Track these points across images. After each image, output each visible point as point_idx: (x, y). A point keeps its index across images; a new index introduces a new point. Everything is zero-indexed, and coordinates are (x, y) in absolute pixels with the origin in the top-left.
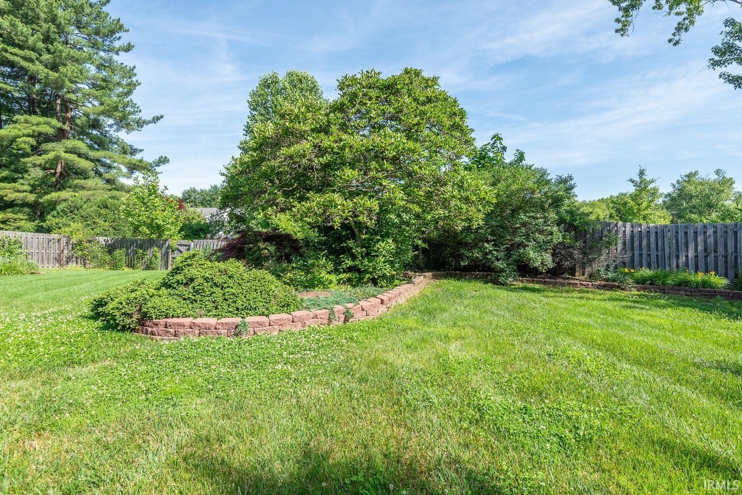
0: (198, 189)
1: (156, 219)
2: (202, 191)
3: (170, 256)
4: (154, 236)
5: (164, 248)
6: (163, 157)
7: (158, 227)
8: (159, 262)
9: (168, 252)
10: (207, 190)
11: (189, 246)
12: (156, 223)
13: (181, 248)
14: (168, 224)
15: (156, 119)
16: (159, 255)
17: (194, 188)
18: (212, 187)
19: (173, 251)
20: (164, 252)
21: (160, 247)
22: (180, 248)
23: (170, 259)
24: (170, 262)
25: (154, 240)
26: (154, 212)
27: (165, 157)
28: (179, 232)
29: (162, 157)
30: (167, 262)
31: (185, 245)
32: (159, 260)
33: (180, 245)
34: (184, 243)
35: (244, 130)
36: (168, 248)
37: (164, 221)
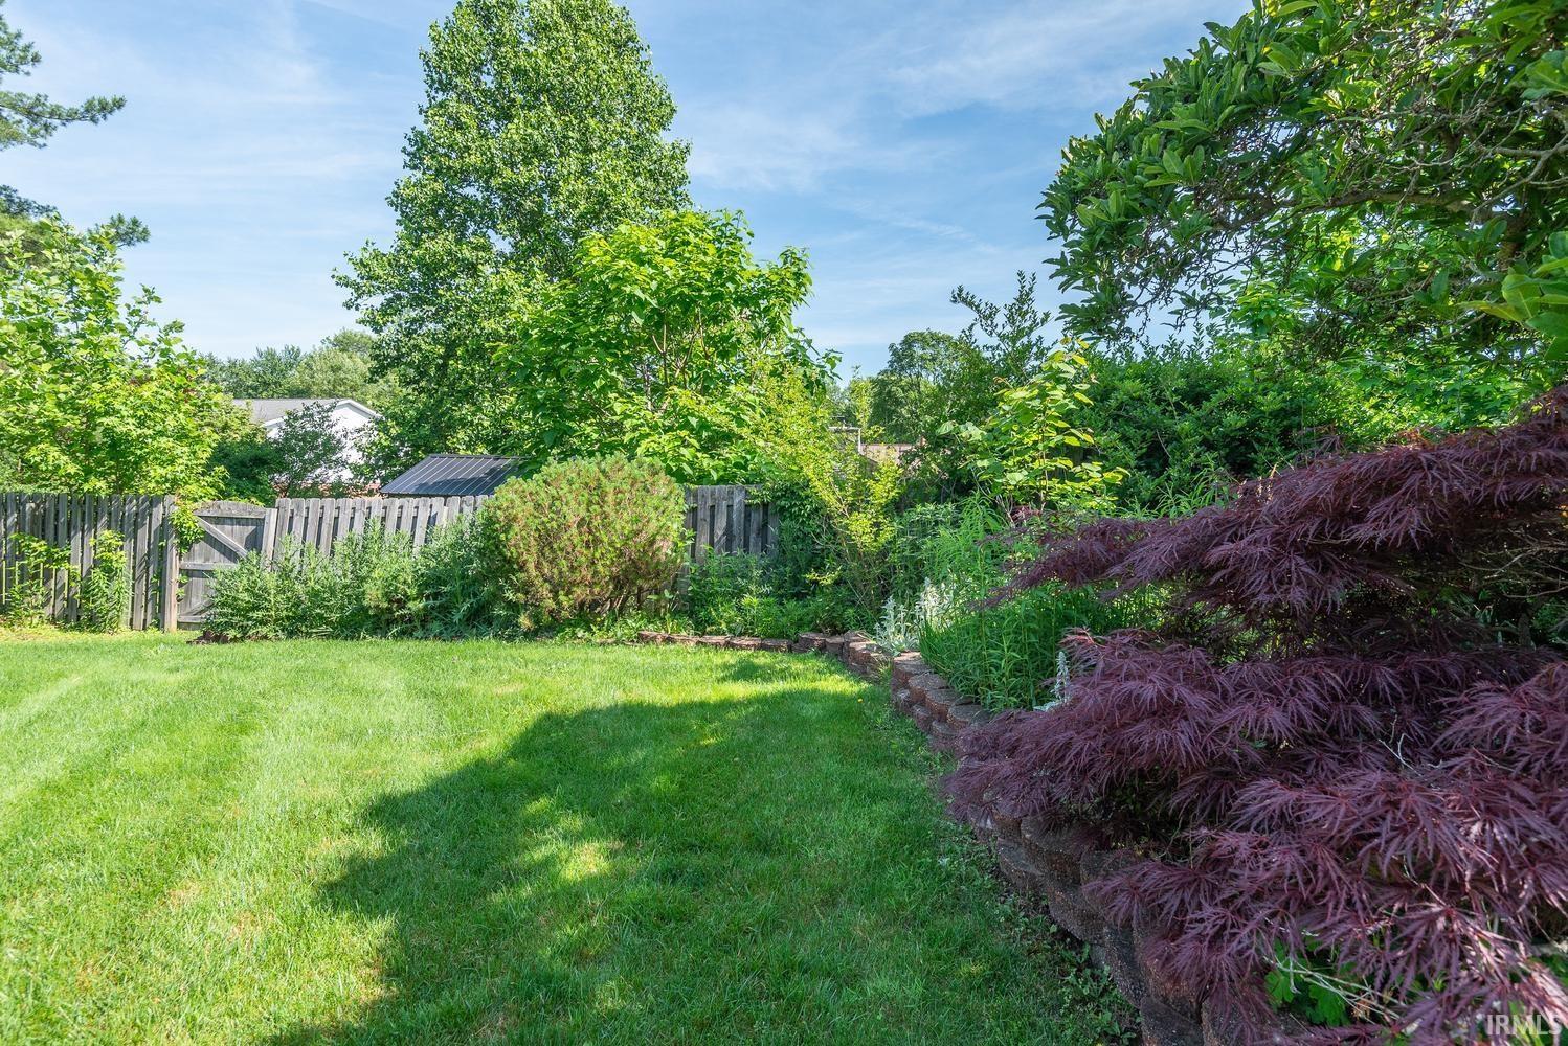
0: (223, 358)
1: (106, 414)
2: (233, 364)
3: (175, 564)
4: (101, 484)
5: (143, 533)
6: (127, 218)
7: (117, 446)
8: (123, 589)
9: (163, 551)
10: (248, 361)
11: (260, 523)
12: (108, 431)
13: (223, 533)
14: (162, 434)
15: (99, 110)
16: (122, 560)
17: (210, 355)
18: (260, 355)
19: (185, 544)
20: (143, 548)
21: (128, 527)
22: (217, 531)
23: (174, 576)
24: (174, 591)
25: (98, 500)
26: (96, 386)
27: (135, 222)
28: (208, 469)
29: (121, 220)
30: (161, 589)
31: (239, 521)
32: (124, 582)
33: (218, 521)
34: (235, 513)
35: (404, 150)
36: (165, 529)
37: (141, 423)
